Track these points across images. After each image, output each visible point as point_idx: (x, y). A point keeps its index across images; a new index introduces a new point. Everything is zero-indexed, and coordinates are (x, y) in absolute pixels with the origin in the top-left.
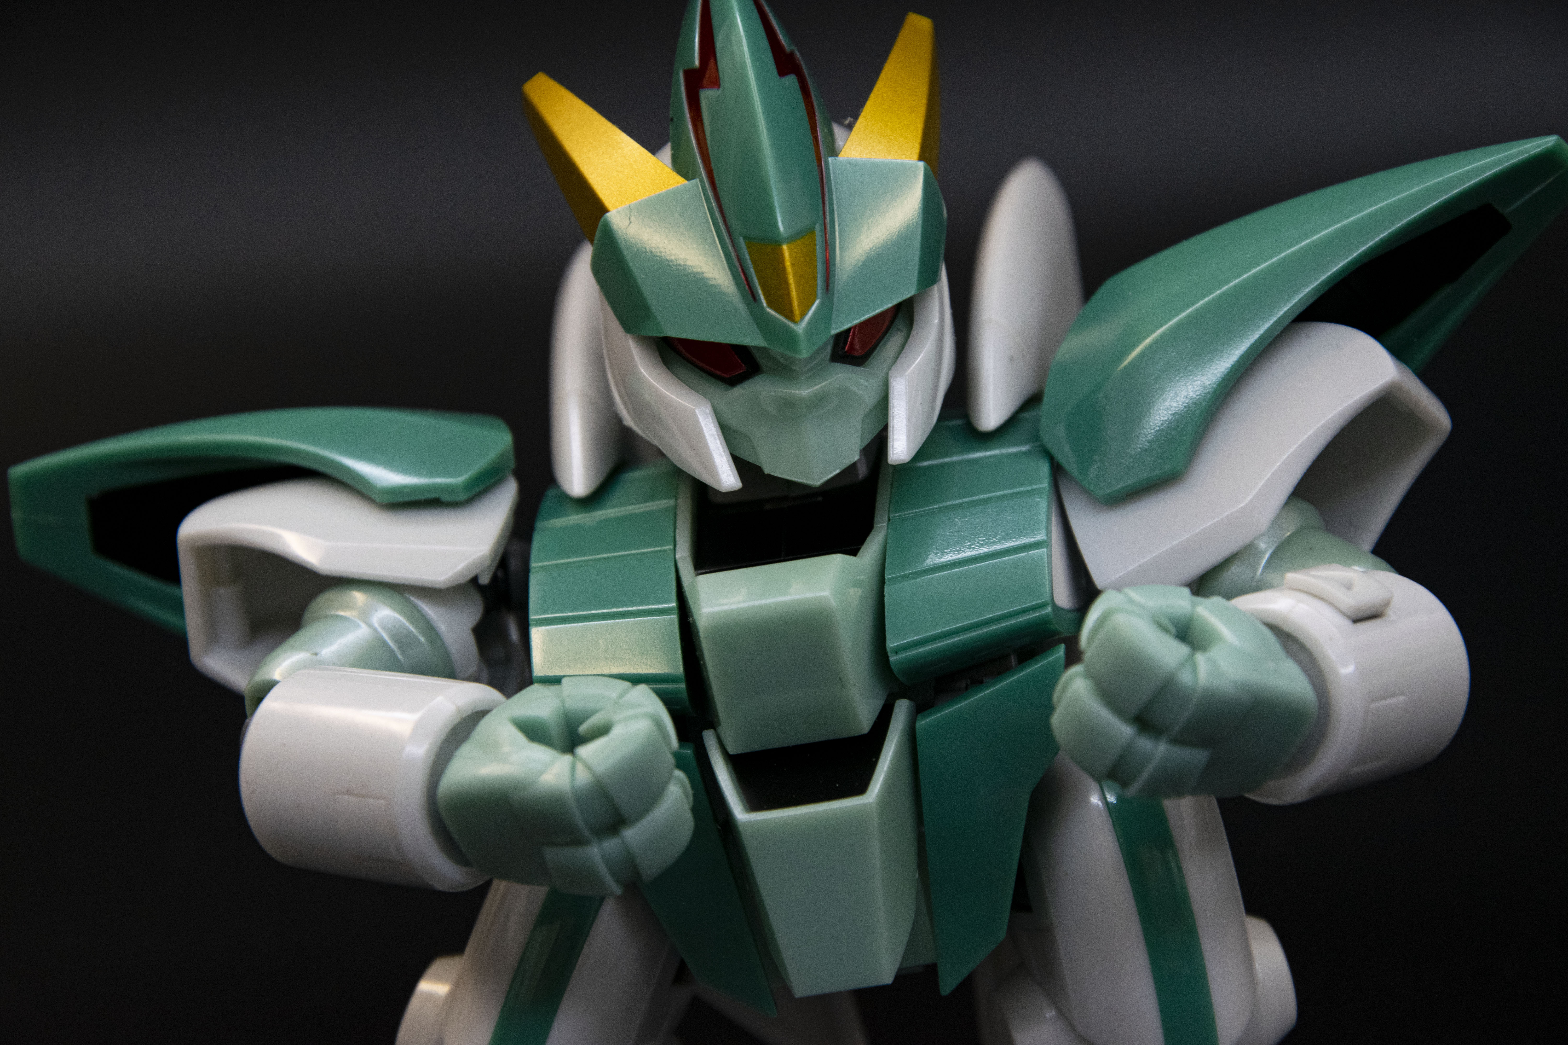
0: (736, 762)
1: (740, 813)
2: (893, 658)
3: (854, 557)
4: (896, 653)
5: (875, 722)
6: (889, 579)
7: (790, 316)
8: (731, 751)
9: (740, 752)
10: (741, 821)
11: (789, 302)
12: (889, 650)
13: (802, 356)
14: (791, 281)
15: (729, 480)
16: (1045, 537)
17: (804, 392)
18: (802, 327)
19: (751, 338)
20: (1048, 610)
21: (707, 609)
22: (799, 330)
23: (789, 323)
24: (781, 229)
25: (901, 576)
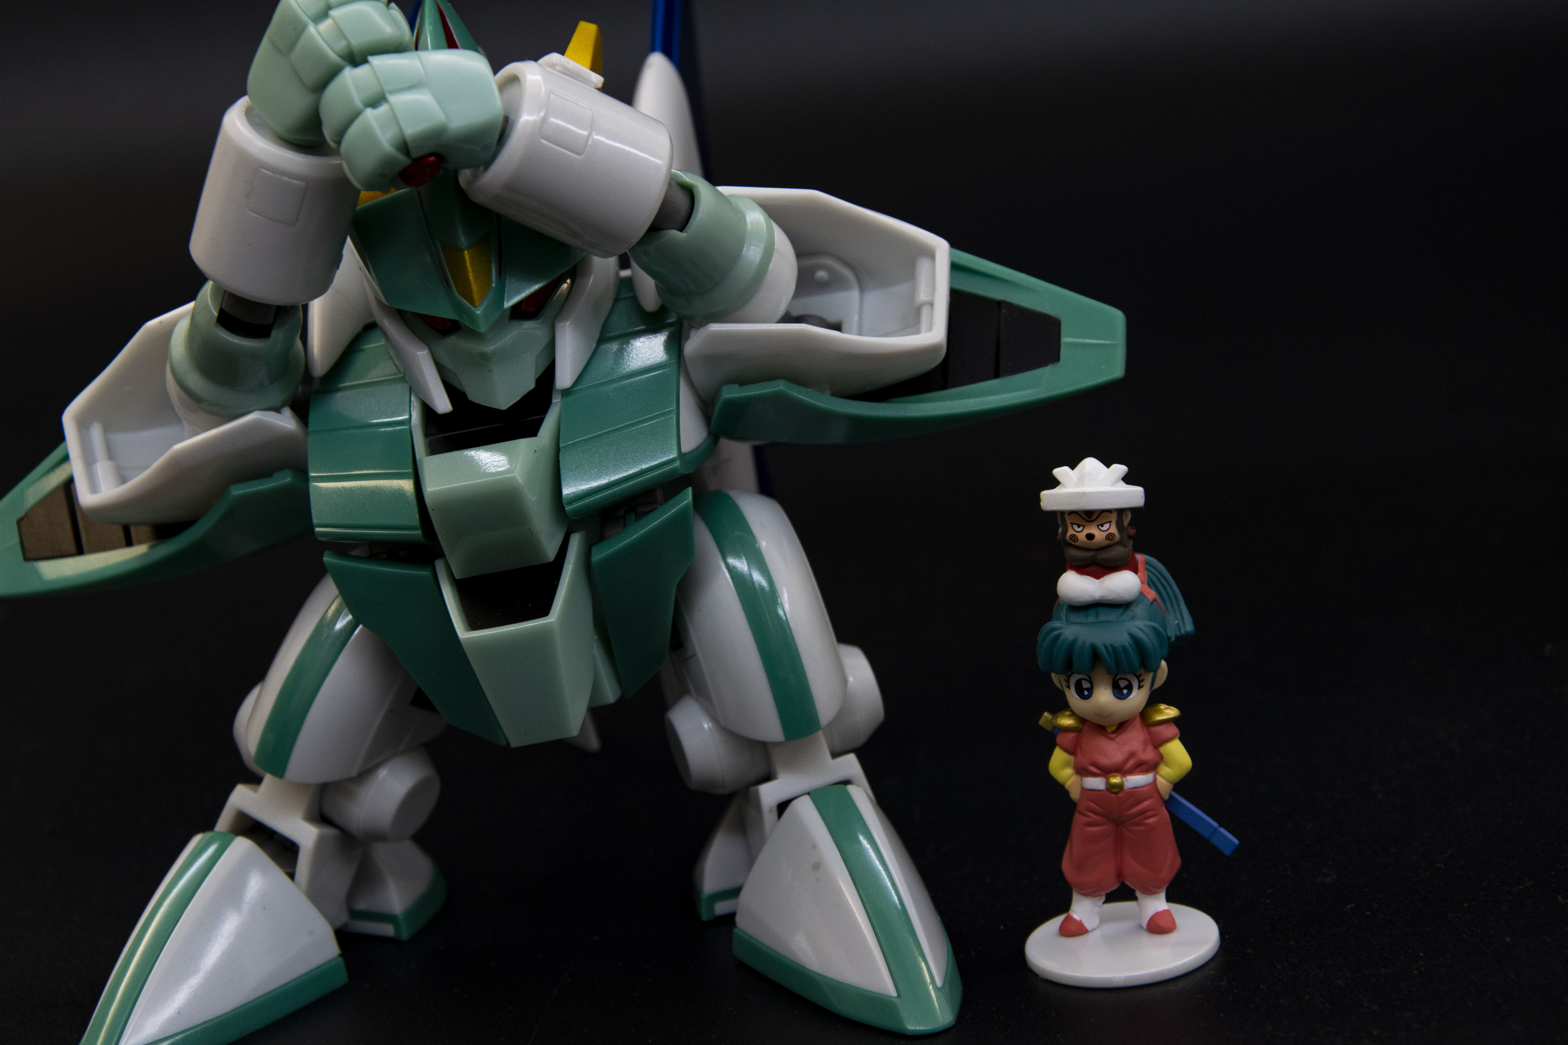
0: (462, 587)
1: (463, 633)
2: (568, 508)
3: (536, 438)
4: (570, 504)
5: (558, 552)
6: (563, 447)
7: (472, 302)
8: (457, 577)
9: (462, 577)
10: (463, 639)
11: (471, 292)
12: (564, 502)
13: (482, 329)
14: (471, 277)
15: (443, 404)
16: (674, 407)
17: (489, 348)
18: (481, 310)
19: (448, 313)
20: (677, 464)
21: (430, 488)
22: (478, 312)
23: (471, 307)
24: (463, 240)
25: (572, 444)
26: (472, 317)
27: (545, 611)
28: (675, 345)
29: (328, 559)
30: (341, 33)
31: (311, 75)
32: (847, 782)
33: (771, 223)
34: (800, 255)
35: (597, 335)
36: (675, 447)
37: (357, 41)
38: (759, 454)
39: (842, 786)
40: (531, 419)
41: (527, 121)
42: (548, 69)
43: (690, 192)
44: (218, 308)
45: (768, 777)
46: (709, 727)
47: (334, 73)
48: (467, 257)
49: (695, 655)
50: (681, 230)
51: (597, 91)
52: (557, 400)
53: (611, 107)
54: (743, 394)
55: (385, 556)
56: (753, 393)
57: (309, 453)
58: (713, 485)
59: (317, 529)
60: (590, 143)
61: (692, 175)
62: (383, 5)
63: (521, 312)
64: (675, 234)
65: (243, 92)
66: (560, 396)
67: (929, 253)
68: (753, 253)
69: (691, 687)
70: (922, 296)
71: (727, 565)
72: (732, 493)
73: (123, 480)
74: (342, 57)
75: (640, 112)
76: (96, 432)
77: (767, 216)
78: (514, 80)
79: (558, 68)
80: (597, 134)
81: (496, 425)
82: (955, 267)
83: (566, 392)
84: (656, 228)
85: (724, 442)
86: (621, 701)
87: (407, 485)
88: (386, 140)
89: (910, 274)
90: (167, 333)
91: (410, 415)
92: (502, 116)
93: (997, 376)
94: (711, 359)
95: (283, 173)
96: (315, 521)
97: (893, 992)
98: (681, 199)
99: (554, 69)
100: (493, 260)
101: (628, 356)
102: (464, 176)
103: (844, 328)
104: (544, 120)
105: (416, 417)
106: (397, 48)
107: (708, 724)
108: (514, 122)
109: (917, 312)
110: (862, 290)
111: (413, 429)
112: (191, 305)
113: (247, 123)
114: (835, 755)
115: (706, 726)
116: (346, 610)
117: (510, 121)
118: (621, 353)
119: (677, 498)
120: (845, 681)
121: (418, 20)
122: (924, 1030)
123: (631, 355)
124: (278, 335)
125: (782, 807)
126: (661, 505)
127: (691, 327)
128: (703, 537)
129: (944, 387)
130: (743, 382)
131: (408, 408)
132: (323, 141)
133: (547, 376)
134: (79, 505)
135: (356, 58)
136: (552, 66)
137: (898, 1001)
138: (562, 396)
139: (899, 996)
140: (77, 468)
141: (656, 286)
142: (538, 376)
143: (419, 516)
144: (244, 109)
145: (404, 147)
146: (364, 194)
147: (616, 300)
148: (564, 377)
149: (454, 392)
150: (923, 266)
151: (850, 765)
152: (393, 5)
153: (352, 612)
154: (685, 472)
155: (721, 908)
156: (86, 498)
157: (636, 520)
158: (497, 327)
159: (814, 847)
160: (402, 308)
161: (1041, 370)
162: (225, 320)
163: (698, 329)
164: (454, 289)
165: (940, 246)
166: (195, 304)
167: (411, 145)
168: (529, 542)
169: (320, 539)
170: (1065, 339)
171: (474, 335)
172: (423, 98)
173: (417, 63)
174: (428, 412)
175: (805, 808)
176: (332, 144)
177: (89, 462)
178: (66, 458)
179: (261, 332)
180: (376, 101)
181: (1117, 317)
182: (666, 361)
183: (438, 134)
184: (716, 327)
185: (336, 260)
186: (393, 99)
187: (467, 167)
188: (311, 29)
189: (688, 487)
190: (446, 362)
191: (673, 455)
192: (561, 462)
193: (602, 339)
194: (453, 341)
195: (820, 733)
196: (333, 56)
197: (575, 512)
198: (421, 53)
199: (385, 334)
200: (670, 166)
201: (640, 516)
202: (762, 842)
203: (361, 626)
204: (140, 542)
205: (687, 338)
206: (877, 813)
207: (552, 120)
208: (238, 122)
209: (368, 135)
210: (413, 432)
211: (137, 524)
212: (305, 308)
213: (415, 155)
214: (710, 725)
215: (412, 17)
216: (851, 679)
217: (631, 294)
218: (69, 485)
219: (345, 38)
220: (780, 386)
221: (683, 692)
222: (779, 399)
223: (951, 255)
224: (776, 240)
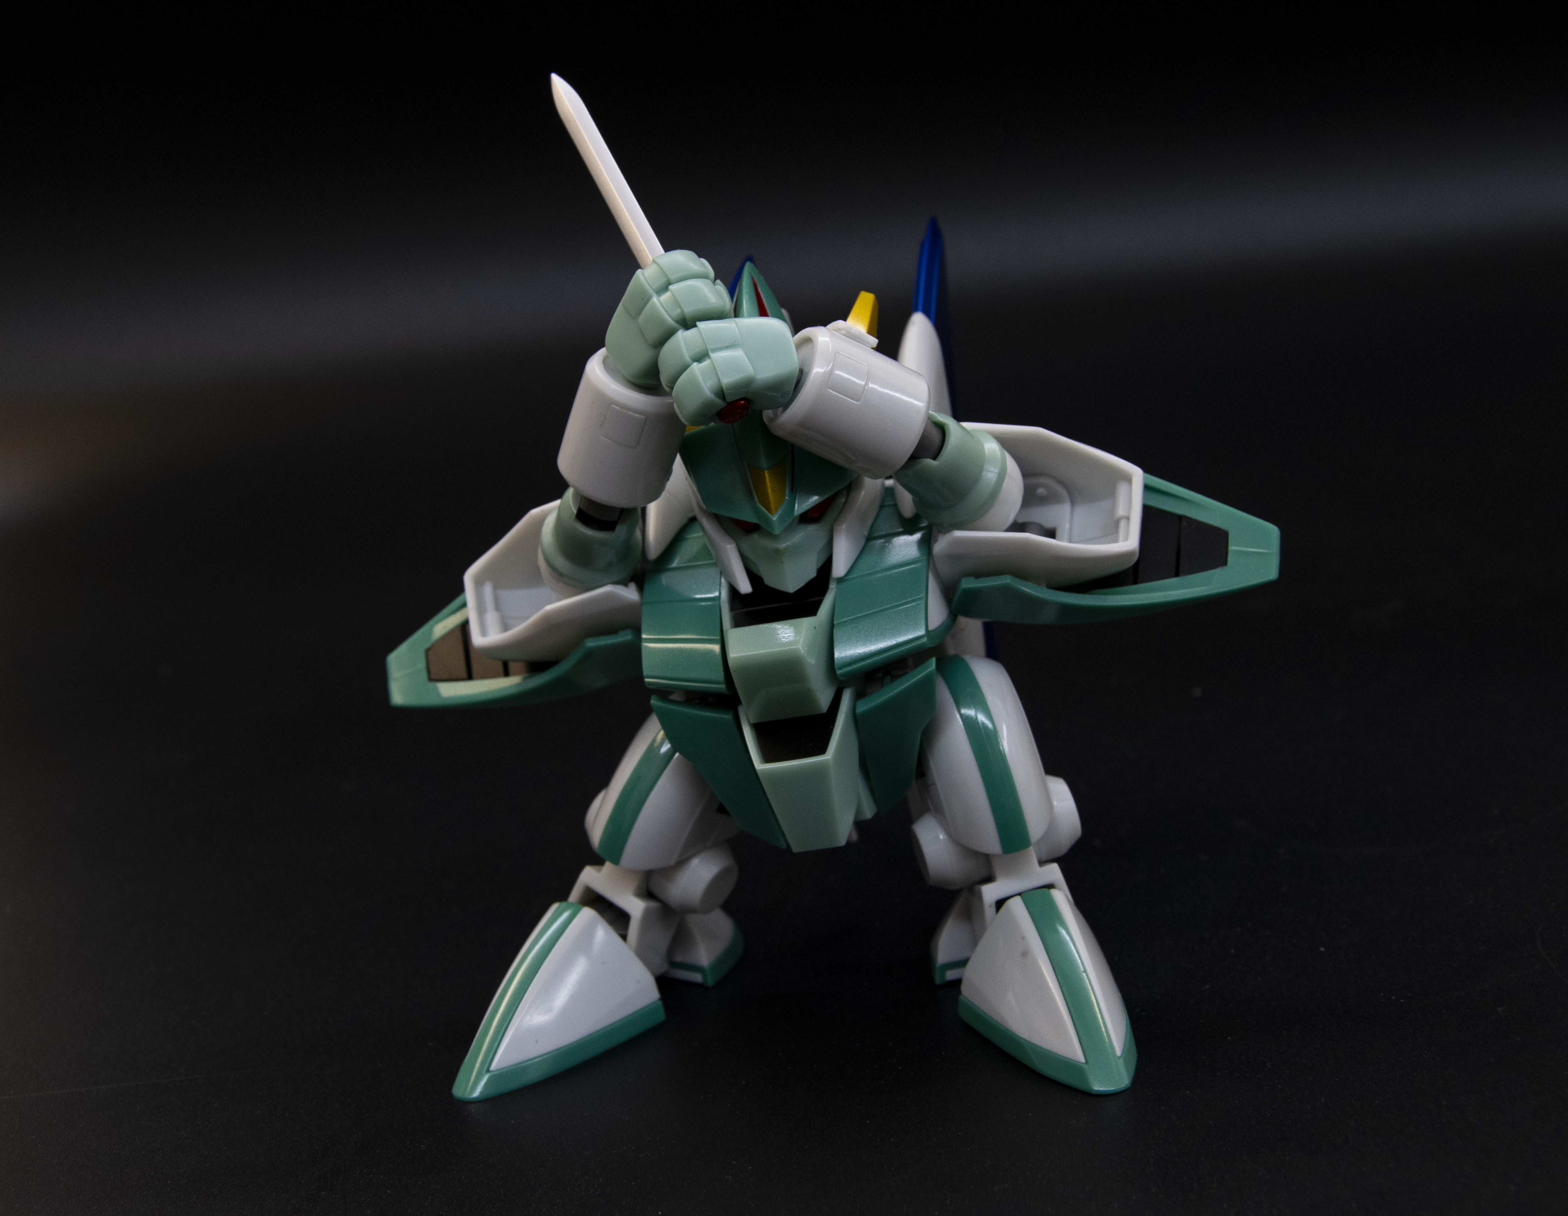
11: (769, 503)
12: (836, 667)
13: (777, 532)
14: (770, 491)
15: (745, 587)
16: (924, 595)
17: (782, 545)
18: (776, 517)
19: (751, 518)
20: (925, 640)
21: (733, 654)
22: (775, 519)
23: (769, 514)
24: (764, 462)
25: (844, 622)
26: (769, 522)
28: (926, 544)
29: (654, 702)
30: (676, 303)
31: (653, 334)
32: (1050, 886)
33: (1004, 454)
34: (1025, 475)
35: (866, 533)
36: (924, 627)
37: (689, 310)
38: (988, 629)
39: (1046, 890)
40: (813, 599)
41: (817, 372)
42: (835, 333)
43: (942, 429)
44: (577, 508)
45: (989, 879)
46: (944, 838)
47: (670, 334)
48: (767, 475)
49: (934, 784)
50: (934, 458)
51: (873, 350)
52: (833, 586)
53: (882, 361)
54: (978, 585)
56: (986, 584)
57: (643, 620)
58: (951, 651)
59: (647, 680)
60: (867, 387)
61: (943, 415)
62: (710, 282)
63: (808, 518)
64: (929, 462)
65: (602, 345)
66: (835, 583)
67: (1127, 479)
68: (990, 475)
69: (931, 807)
70: (1121, 512)
71: (961, 715)
72: (967, 658)
73: (505, 628)
74: (677, 322)
75: (904, 366)
76: (488, 589)
77: (1001, 447)
78: (808, 340)
79: (843, 332)
80: (872, 383)
81: (785, 604)
82: (1147, 488)
83: (840, 580)
84: (915, 457)
85: (963, 620)
86: (876, 817)
87: (716, 648)
88: (707, 388)
89: (1111, 494)
90: (539, 522)
91: (720, 593)
92: (798, 371)
93: (1177, 574)
94: (953, 557)
95: (629, 409)
96: (645, 673)
97: (1082, 1059)
98: (935, 434)
99: (840, 333)
100: (787, 482)
101: (889, 552)
102: (767, 414)
103: (1058, 534)
104: (831, 372)
105: (724, 594)
106: (719, 316)
107: (943, 836)
108: (808, 373)
109: (1117, 523)
110: (1073, 503)
111: (722, 604)
112: (557, 503)
113: (603, 369)
114: (1042, 863)
115: (941, 837)
116: (667, 741)
117: (804, 373)
118: (883, 548)
119: (923, 666)
120: (1051, 806)
121: (737, 290)
122: (1106, 1091)
123: (891, 552)
124: (621, 530)
125: (1000, 904)
126: (911, 670)
127: (939, 532)
128: (943, 693)
129: (1135, 582)
130: (978, 574)
131: (718, 587)
132: (660, 385)
133: (826, 568)
134: (472, 645)
135: (687, 323)
136: (838, 330)
137: (1085, 1066)
138: (837, 583)
139: (1087, 1062)
140: (471, 613)
141: (913, 499)
142: (820, 565)
143: (724, 674)
144: (602, 358)
145: (721, 393)
146: (688, 428)
147: (882, 507)
148: (839, 568)
149: (754, 578)
150: (1122, 489)
151: (1054, 872)
152: (718, 281)
153: (671, 742)
154: (930, 646)
155: (951, 975)
156: (478, 640)
157: (892, 681)
158: (789, 529)
159: (1023, 938)
160: (716, 512)
161: (1212, 571)
162: (583, 516)
163: (945, 534)
164: (757, 499)
165: (1136, 473)
166: (561, 502)
167: (726, 392)
168: (807, 696)
170: (1232, 548)
171: (769, 535)
172: (738, 354)
173: (734, 325)
174: (734, 592)
175: (1017, 906)
176: (667, 389)
177: (481, 611)
178: (464, 605)
179: (608, 526)
180: (701, 357)
181: (1272, 531)
182: (918, 558)
183: (747, 384)
184: (959, 534)
185: (667, 473)
186: (713, 355)
187: (768, 408)
188: (655, 299)
189: (932, 657)
190: (749, 554)
191: (922, 632)
192: (835, 636)
193: (870, 538)
194: (755, 536)
195: (1031, 848)
196: (670, 321)
197: (844, 675)
198: (737, 319)
199: (703, 529)
200: (928, 409)
201: (895, 678)
202: (983, 930)
203: (677, 754)
204: (515, 674)
205: (936, 541)
206: (1073, 913)
207: (837, 372)
208: (596, 368)
209: (694, 384)
210: (722, 608)
211: (514, 660)
212: (644, 510)
213: (728, 401)
214: (945, 837)
215: (733, 289)
216: (1055, 803)
217: (894, 503)
218: (464, 627)
219: (680, 307)
220: (1007, 580)
221: (925, 810)
222: (1006, 591)
223: (1144, 479)
224: (1008, 464)
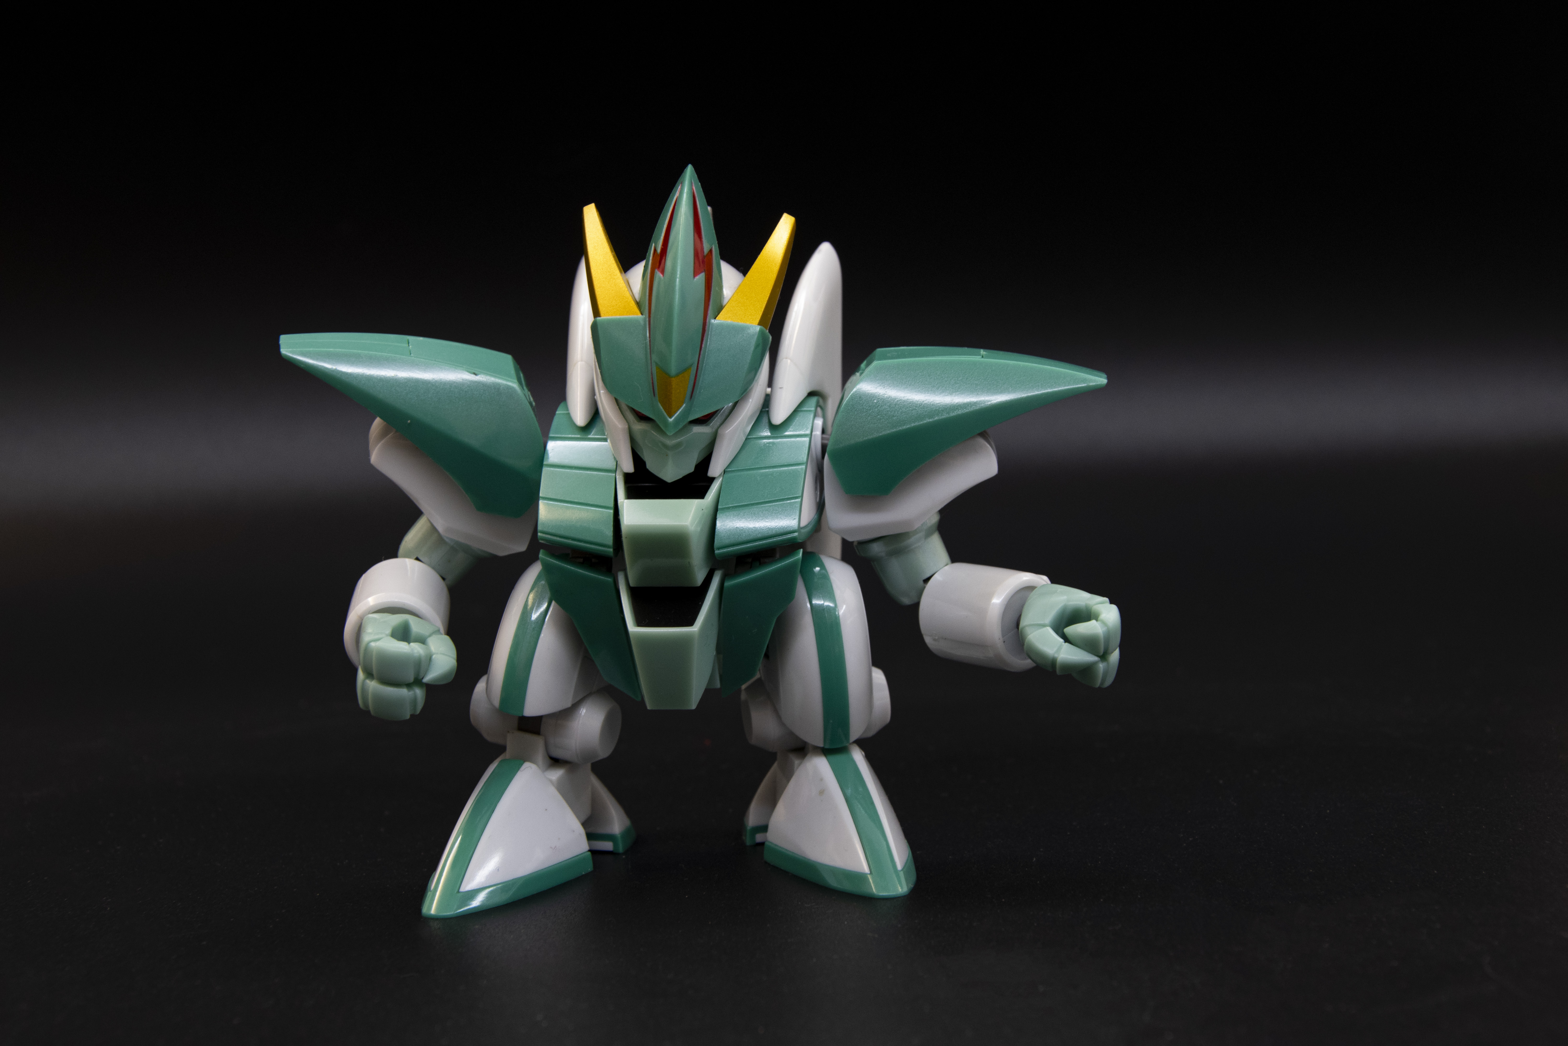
0: (635, 593)
1: (632, 627)
2: (717, 552)
3: (703, 499)
4: (719, 549)
5: (705, 581)
6: (720, 508)
8: (632, 586)
9: (635, 586)
10: (633, 632)
11: (670, 407)
12: (715, 548)
13: (670, 433)
15: (628, 467)
16: (800, 495)
17: (670, 442)
18: (672, 420)
20: (796, 534)
21: (624, 522)
22: (670, 420)
23: (666, 415)
24: (673, 370)
25: (726, 507)
26: (664, 421)
27: (691, 623)
29: (542, 555)
36: (798, 519)
55: (581, 560)
57: (543, 480)
59: (540, 534)
72: (824, 557)
87: (610, 514)
96: (540, 528)
97: (865, 869)
101: (773, 453)
118: (768, 448)
119: (791, 556)
122: (886, 895)
126: (778, 559)
139: (870, 873)
143: (613, 539)
155: (758, 837)
169: (540, 541)
191: (795, 527)
192: (718, 519)
